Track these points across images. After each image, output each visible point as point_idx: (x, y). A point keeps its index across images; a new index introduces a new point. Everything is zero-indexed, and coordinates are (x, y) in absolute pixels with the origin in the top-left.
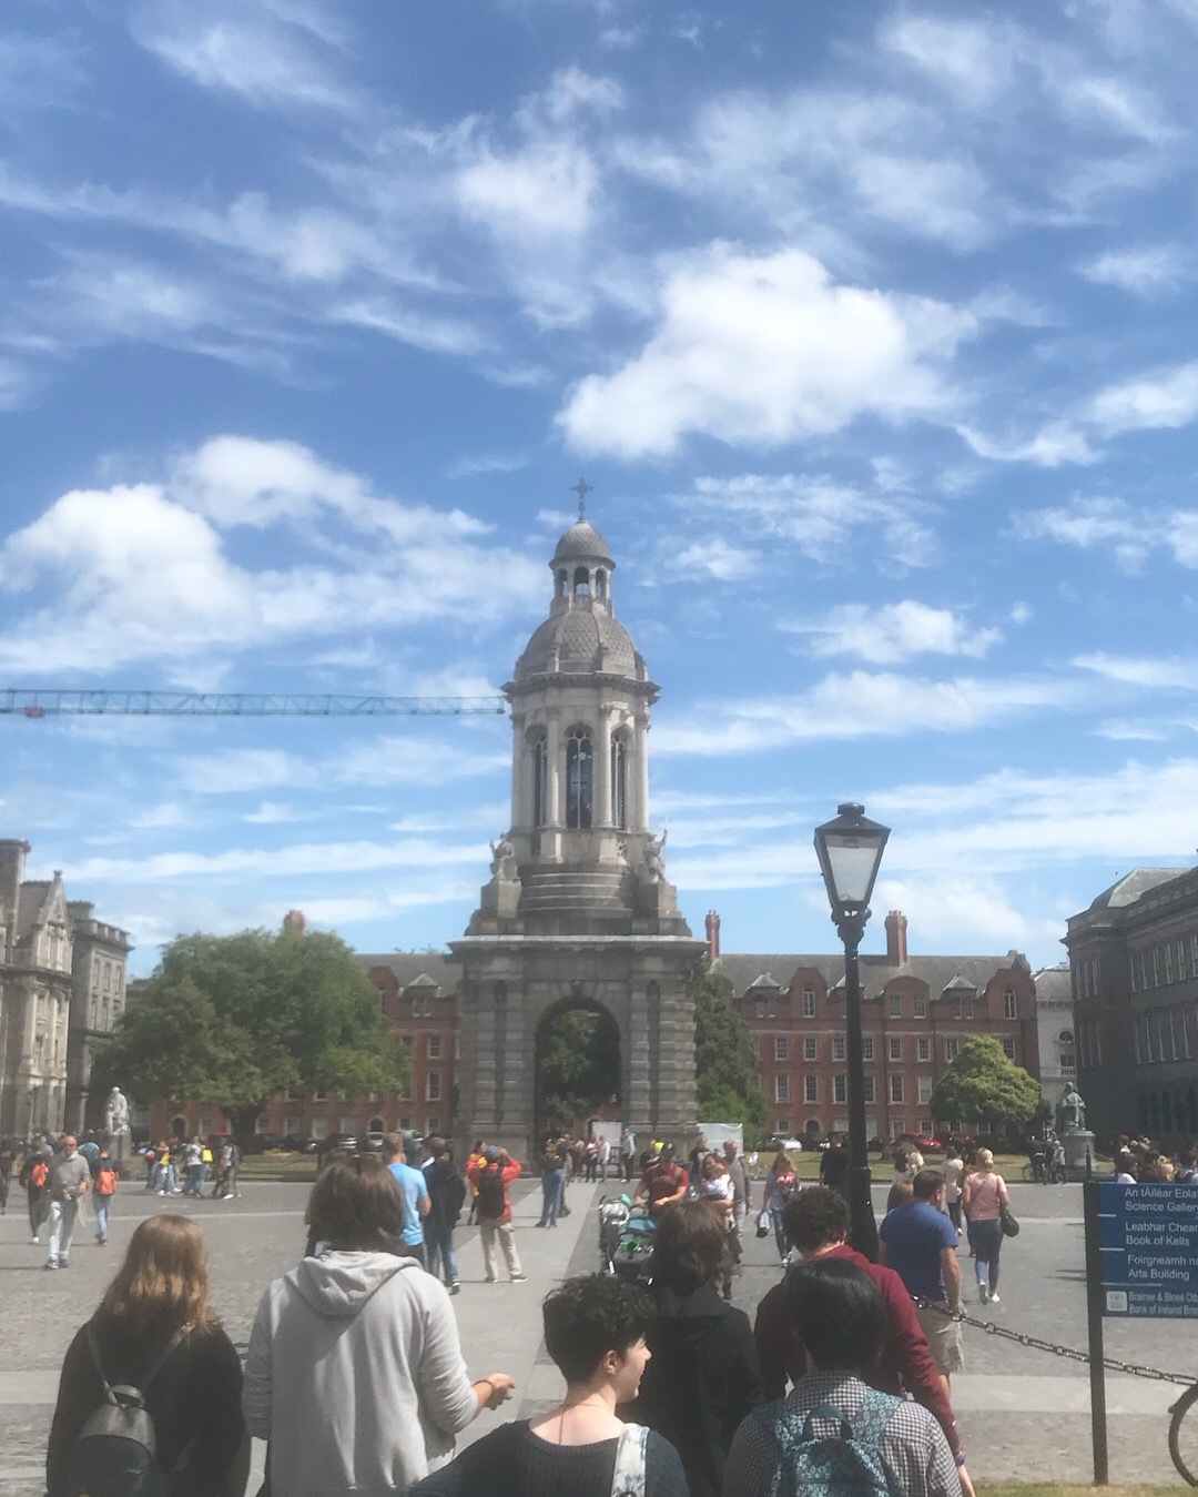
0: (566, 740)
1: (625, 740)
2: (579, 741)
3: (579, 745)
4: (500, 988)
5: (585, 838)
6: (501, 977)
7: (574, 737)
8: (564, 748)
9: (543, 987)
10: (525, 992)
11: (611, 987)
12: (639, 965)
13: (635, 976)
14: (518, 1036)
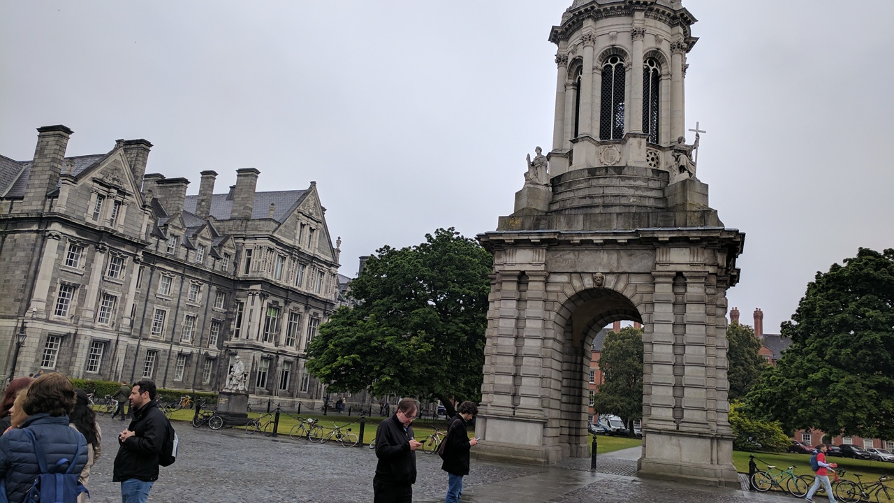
0: (601, 66)
1: (659, 65)
2: (614, 66)
3: (613, 69)
4: (522, 278)
5: (617, 148)
6: (523, 268)
7: (609, 63)
8: (600, 72)
9: (565, 278)
10: (546, 283)
11: (634, 279)
12: (664, 257)
13: (659, 268)
14: (539, 324)
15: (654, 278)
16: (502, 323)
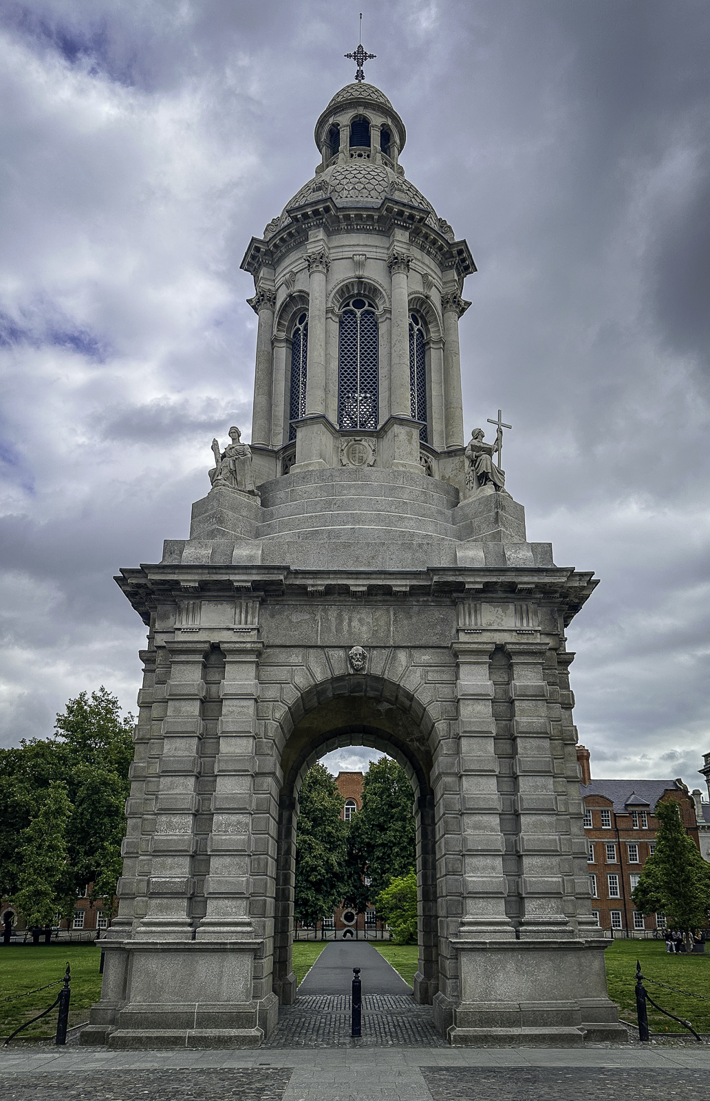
0: (338, 309)
2: (359, 312)
4: (214, 656)
5: (367, 444)
6: (215, 638)
7: (351, 307)
8: (337, 320)
9: (296, 657)
10: (260, 665)
11: (421, 658)
12: (473, 617)
13: (463, 637)
14: (244, 747)
15: (456, 655)
16: (169, 747)
